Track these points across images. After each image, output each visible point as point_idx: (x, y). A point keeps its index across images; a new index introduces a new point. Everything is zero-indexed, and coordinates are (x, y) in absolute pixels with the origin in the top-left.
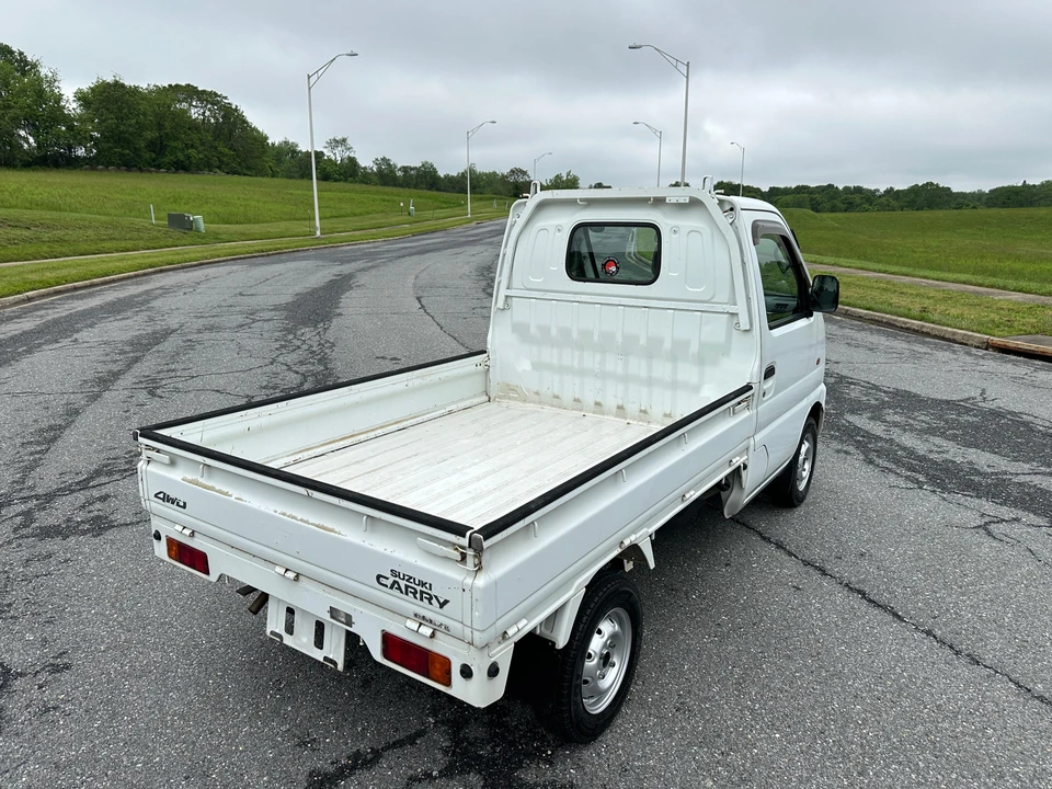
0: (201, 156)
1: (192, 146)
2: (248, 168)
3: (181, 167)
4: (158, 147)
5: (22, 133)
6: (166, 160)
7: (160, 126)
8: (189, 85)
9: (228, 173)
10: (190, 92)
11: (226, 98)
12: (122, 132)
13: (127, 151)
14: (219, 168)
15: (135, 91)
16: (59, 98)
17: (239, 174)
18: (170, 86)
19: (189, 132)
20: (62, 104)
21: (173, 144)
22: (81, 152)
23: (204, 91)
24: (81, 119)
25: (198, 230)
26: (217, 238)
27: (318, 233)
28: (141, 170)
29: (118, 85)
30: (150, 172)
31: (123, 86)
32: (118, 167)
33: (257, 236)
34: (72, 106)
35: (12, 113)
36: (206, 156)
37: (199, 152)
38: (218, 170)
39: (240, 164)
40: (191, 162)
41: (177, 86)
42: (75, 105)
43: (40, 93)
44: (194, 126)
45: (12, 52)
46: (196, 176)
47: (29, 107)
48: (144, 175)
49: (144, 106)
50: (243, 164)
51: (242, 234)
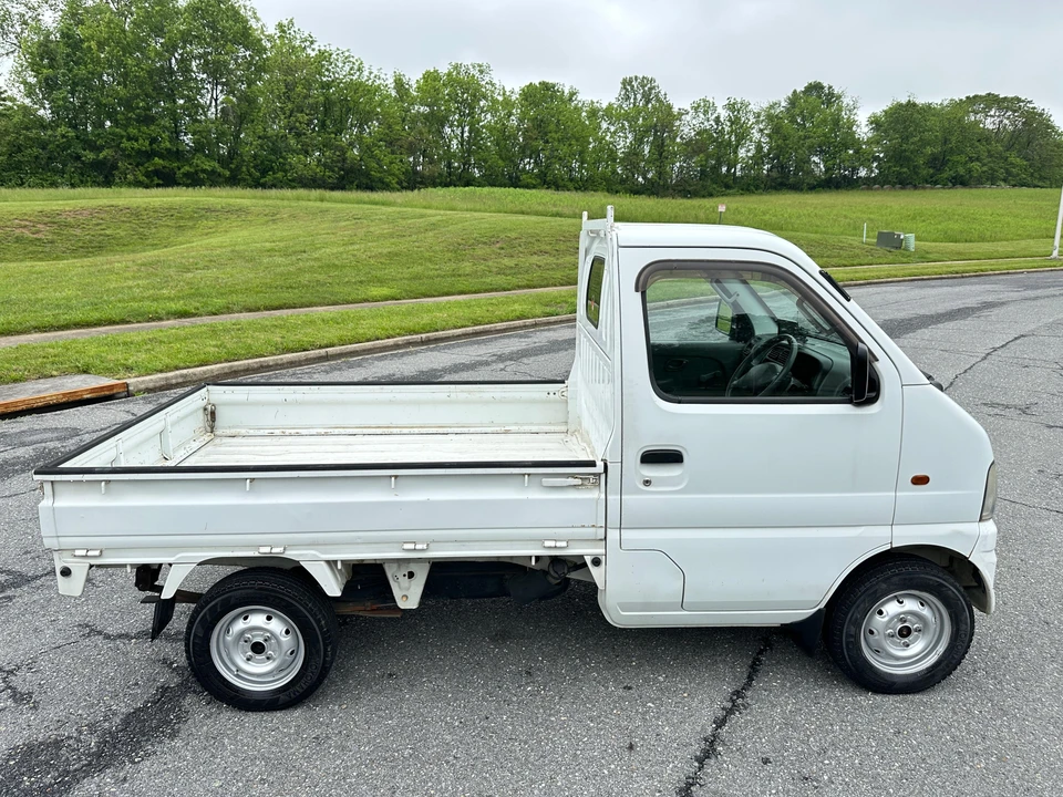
0: (985, 169)
1: (978, 159)
2: (1042, 178)
3: (960, 182)
4: (938, 163)
5: (816, 159)
6: (945, 175)
7: (946, 141)
8: (989, 94)
9: (1014, 186)
10: (992, 101)
11: (1030, 102)
12: (905, 150)
13: (905, 170)
14: (1005, 180)
15: (928, 108)
16: (851, 124)
17: (1028, 186)
18: (967, 98)
19: (978, 144)
20: (854, 128)
21: (955, 158)
22: (863, 173)
23: (1006, 98)
24: (869, 142)
25: (906, 249)
26: (924, 257)
27: (1055, 253)
28: (915, 187)
29: (911, 105)
30: (924, 188)
31: (915, 105)
32: (893, 186)
33: (973, 256)
34: (863, 131)
35: (808, 142)
36: (991, 169)
37: (984, 165)
38: (1002, 183)
39: (1032, 175)
40: (971, 177)
41: (975, 97)
42: (866, 130)
43: (836, 121)
44: (985, 137)
45: (823, 88)
46: (974, 191)
47: (825, 135)
48: (916, 192)
49: (932, 122)
50: (1036, 175)
51: (960, 253)
